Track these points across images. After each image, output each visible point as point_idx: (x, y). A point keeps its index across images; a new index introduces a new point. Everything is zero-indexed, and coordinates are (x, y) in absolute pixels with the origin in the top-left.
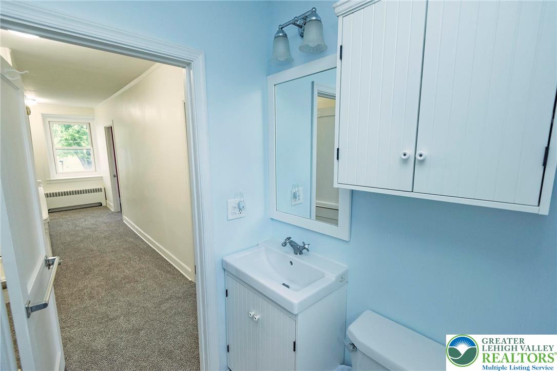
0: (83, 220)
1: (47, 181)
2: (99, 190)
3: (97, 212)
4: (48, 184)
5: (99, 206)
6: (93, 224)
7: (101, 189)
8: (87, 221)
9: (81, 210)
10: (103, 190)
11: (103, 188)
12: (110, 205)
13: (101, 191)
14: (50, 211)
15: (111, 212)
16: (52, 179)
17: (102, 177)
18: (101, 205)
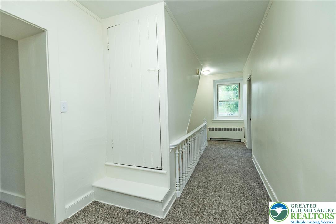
0: (224, 150)
1: (212, 120)
2: (240, 130)
3: (236, 145)
4: (212, 122)
5: (239, 141)
6: (229, 155)
7: (241, 129)
8: (227, 151)
9: (227, 142)
10: (243, 130)
11: (243, 128)
12: (246, 143)
13: (241, 131)
14: (211, 139)
15: (245, 148)
16: (215, 119)
17: (243, 120)
18: (241, 141)
